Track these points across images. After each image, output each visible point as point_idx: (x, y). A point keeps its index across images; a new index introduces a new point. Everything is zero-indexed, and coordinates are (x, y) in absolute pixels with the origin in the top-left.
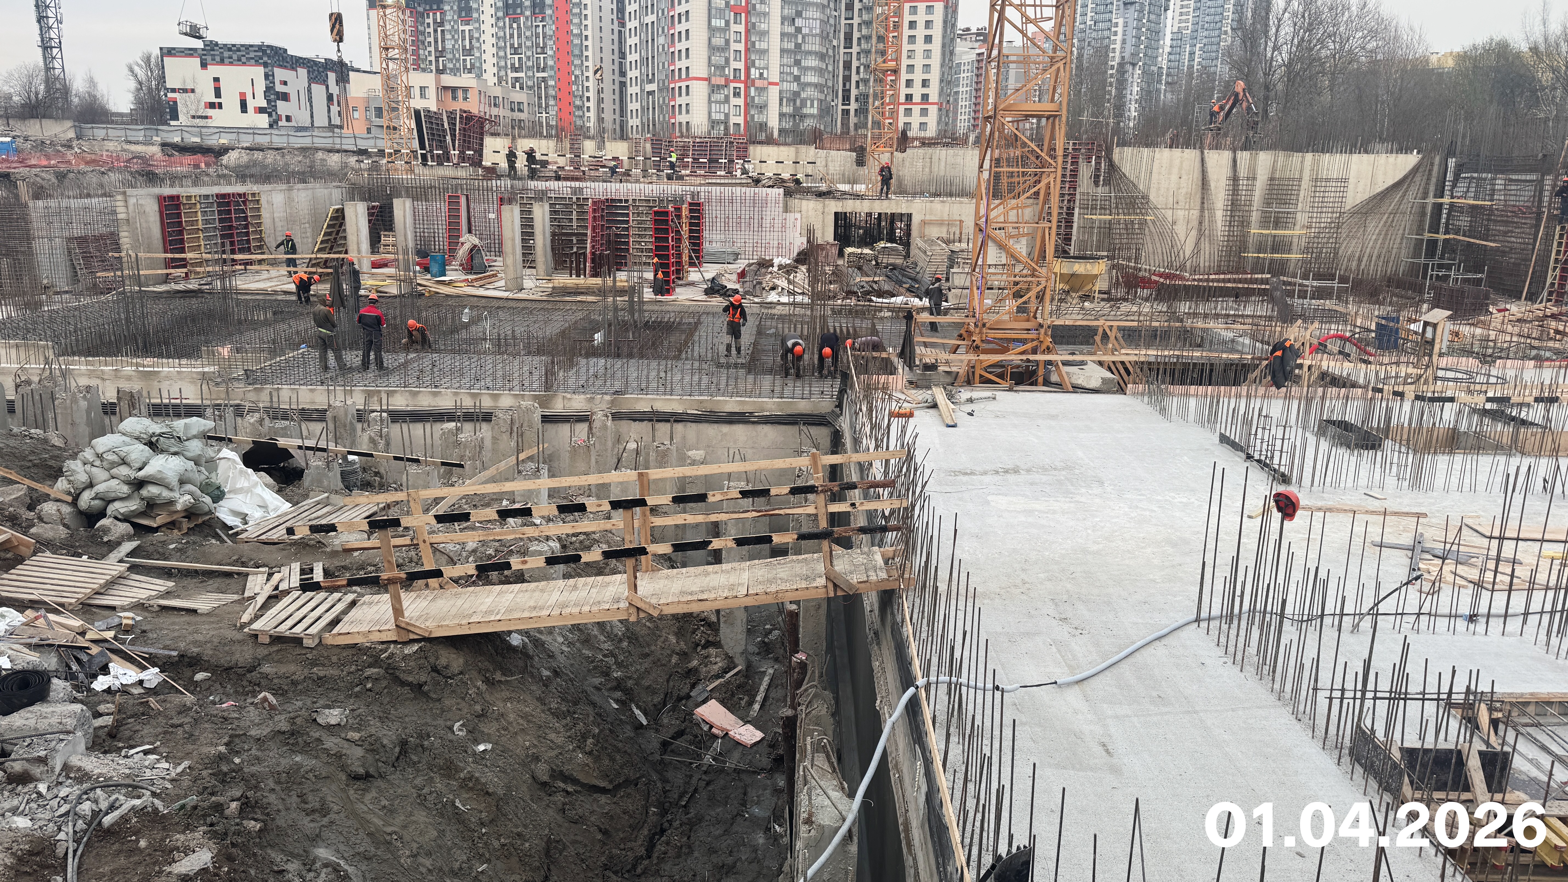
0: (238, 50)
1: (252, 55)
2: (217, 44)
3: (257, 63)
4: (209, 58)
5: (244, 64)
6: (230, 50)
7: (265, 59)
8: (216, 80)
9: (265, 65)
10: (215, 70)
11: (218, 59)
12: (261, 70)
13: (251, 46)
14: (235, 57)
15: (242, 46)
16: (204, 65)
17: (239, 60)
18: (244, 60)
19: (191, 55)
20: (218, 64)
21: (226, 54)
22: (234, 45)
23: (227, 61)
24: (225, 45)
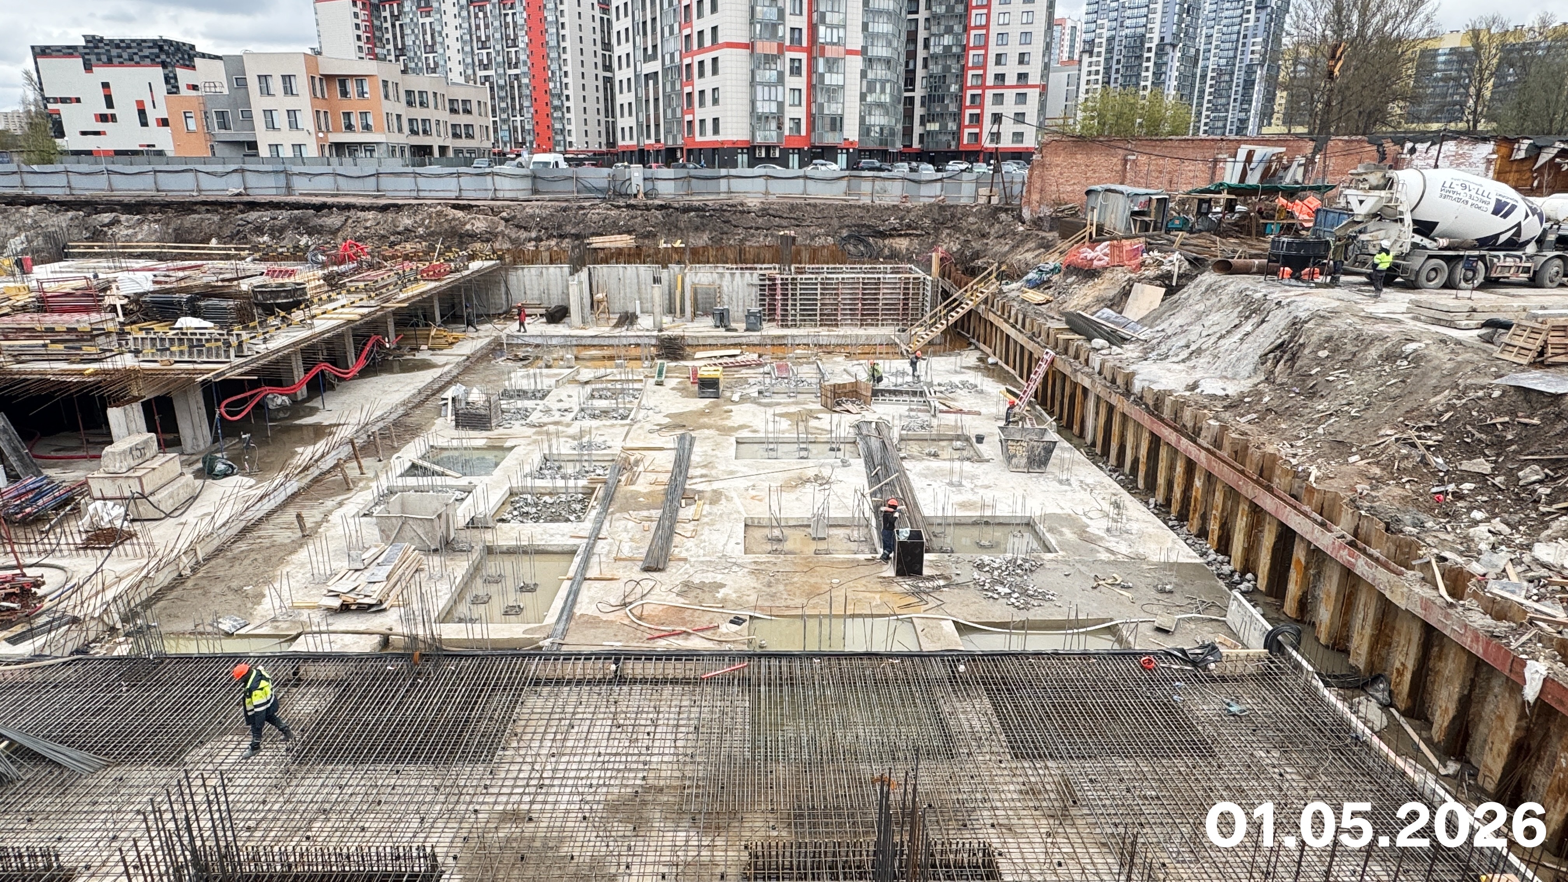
0: (129, 47)
1: (146, 52)
2: (101, 40)
3: (154, 63)
4: (93, 58)
5: (138, 64)
6: (118, 46)
7: (163, 57)
8: (106, 85)
9: (164, 65)
10: (102, 73)
11: (104, 58)
12: (159, 72)
13: (145, 41)
14: (125, 56)
15: (133, 41)
16: (88, 67)
17: (131, 59)
18: (136, 58)
19: (70, 55)
20: (105, 64)
21: (114, 52)
22: (122, 41)
23: (116, 61)
24: (111, 41)
